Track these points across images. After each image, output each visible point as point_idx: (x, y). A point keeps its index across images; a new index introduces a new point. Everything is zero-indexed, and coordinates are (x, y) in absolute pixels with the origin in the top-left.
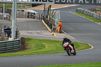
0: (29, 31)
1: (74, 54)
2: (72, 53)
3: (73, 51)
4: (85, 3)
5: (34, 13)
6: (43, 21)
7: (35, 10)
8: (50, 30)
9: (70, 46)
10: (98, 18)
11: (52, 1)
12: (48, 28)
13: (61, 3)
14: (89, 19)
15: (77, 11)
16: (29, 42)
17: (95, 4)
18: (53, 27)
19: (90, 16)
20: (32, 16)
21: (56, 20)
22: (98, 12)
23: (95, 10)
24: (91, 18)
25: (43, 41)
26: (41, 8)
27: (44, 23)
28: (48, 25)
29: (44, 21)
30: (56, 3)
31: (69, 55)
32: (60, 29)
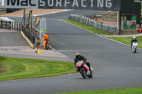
0: (2, 47)
1: (90, 76)
2: (87, 76)
3: (89, 72)
4: (80, 7)
5: (10, 22)
6: (22, 33)
7: (10, 18)
8: (32, 45)
9: (85, 65)
10: (100, 27)
11: (35, 5)
12: (30, 43)
13: (47, 7)
14: (86, 29)
15: (70, 18)
16: (3, 62)
17: (95, 8)
18: (36, 41)
19: (88, 25)
20: (6, 25)
21: (41, 31)
22: (99, 19)
23: (94, 17)
24: (90, 27)
25: (22, 60)
26: (19, 15)
27: (24, 35)
28: (29, 38)
29: (24, 33)
30: (40, 7)
31: (85, 78)
32: (47, 43)
